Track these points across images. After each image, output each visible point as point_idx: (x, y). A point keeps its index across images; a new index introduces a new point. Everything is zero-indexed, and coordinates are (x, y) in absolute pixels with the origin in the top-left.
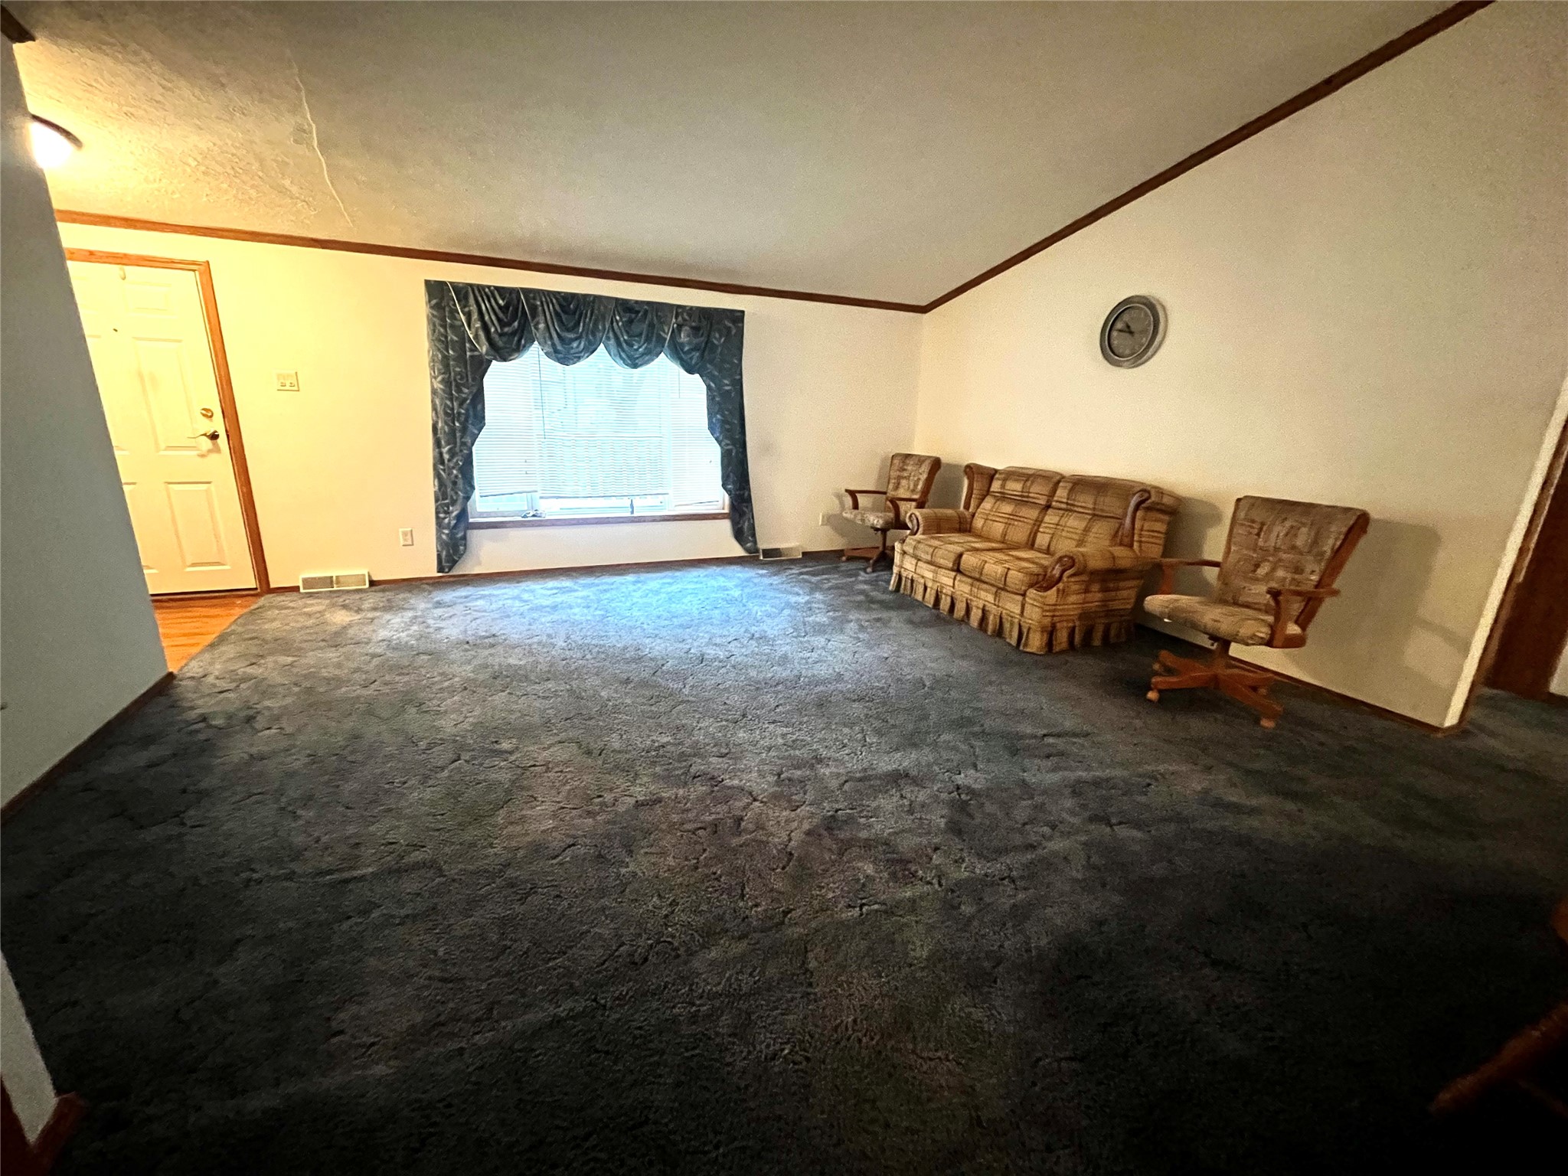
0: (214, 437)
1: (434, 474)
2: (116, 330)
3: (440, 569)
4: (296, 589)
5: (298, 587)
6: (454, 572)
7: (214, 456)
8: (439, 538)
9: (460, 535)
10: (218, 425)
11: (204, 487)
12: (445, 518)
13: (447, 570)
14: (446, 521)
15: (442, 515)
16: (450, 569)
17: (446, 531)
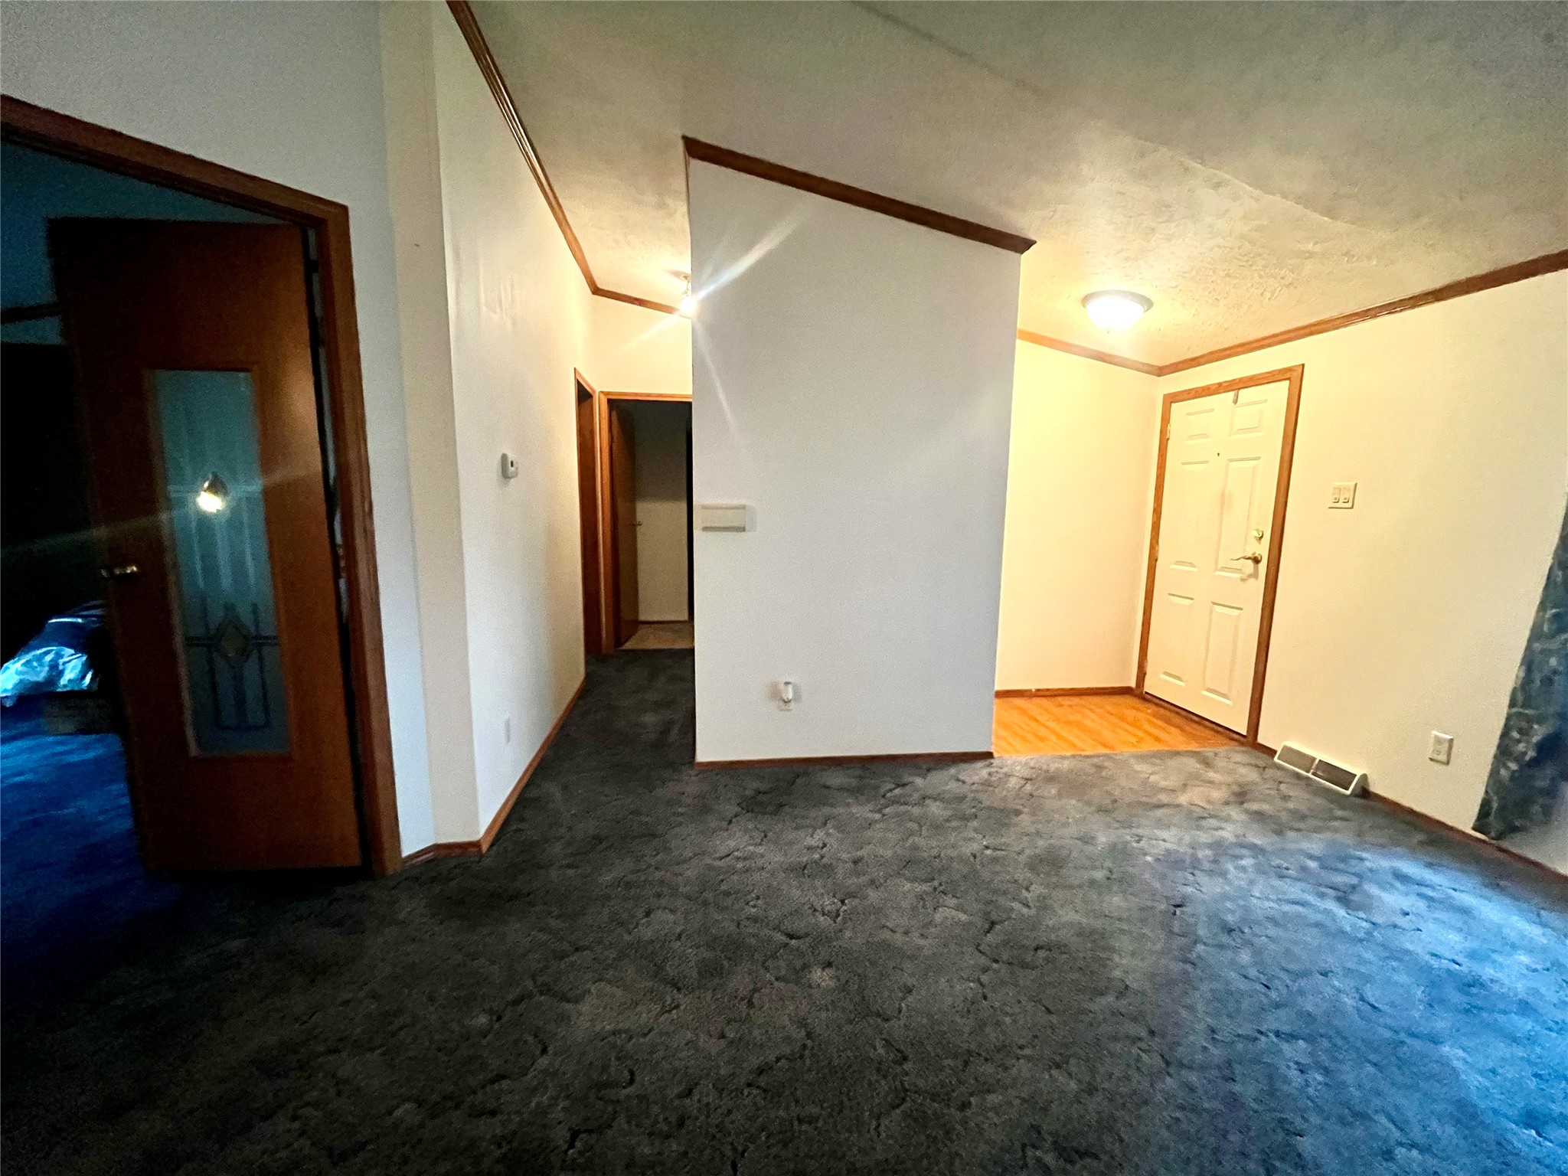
0: (1256, 561)
1: (1524, 658)
2: (1218, 454)
3: (1481, 825)
4: (1272, 752)
5: (1275, 752)
6: (1505, 844)
7: (1252, 581)
8: (1494, 773)
9: (1542, 783)
10: (1263, 550)
11: (1236, 612)
12: (1519, 741)
13: (1493, 834)
14: (1521, 747)
15: (1515, 735)
16: (1500, 836)
17: (1513, 766)
